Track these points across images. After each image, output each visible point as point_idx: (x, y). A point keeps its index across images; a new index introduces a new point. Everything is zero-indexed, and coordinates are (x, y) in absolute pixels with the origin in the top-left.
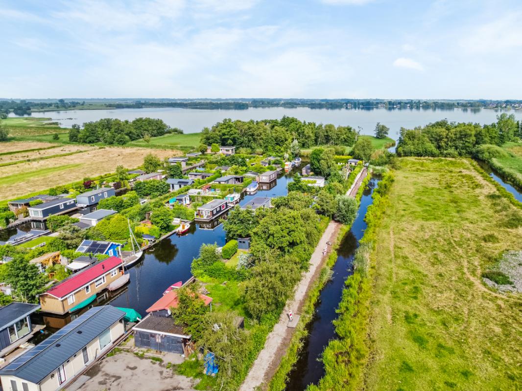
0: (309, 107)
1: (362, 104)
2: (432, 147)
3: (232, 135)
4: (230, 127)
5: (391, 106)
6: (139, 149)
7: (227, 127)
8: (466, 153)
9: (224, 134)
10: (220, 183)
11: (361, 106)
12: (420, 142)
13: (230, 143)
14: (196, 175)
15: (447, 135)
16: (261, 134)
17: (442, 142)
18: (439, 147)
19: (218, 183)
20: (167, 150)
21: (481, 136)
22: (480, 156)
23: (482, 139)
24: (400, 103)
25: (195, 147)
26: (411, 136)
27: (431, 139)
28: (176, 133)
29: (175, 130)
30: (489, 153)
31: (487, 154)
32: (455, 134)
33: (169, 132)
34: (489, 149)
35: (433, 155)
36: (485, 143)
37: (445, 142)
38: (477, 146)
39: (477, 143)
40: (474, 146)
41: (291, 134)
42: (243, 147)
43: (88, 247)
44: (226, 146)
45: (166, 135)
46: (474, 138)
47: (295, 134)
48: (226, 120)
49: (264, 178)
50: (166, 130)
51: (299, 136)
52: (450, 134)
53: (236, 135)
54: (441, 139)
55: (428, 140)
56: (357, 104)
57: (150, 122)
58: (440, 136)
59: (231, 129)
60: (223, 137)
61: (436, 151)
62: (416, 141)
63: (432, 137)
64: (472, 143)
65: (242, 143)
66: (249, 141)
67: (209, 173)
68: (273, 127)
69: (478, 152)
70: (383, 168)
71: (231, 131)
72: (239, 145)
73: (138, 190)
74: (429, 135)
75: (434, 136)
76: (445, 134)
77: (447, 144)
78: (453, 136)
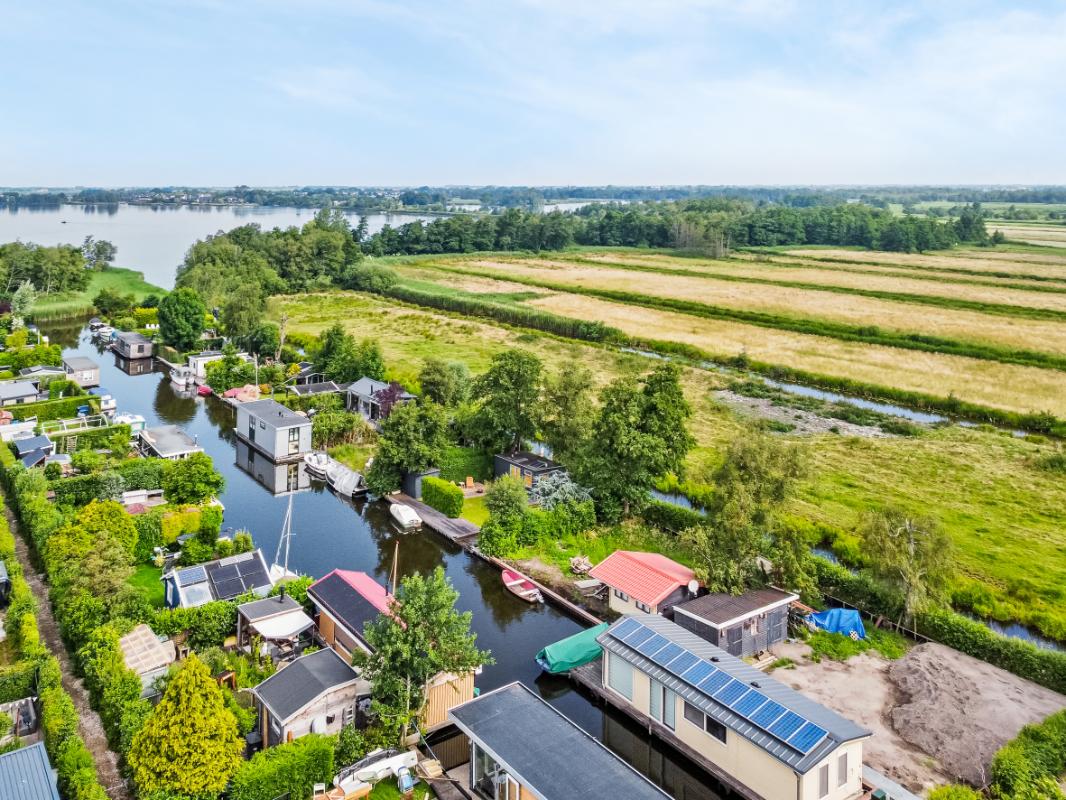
2: (273, 275)
15: (300, 249)
17: (290, 264)
18: (284, 275)
19: (13, 402)
27: (270, 260)
30: (381, 277)
31: (378, 279)
32: (311, 248)
34: (375, 269)
35: (279, 291)
36: (361, 259)
37: (297, 264)
38: (349, 266)
39: (348, 262)
40: (344, 268)
43: (206, 584)
46: (343, 254)
52: (304, 248)
54: (288, 260)
55: (264, 262)
58: (285, 253)
61: (282, 283)
63: (272, 256)
64: (341, 262)
69: (355, 278)
75: (274, 254)
76: (295, 247)
77: (301, 269)
78: (308, 251)
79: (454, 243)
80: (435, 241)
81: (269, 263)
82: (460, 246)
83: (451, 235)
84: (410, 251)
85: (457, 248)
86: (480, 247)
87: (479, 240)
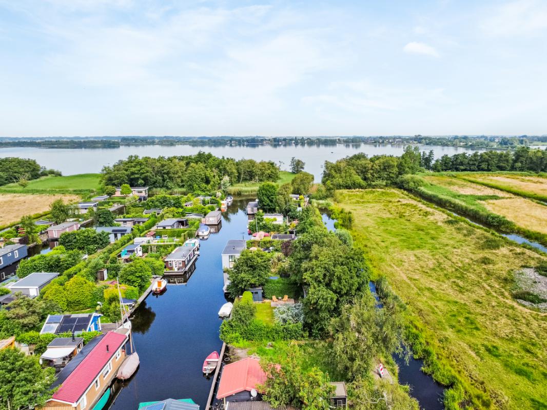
0: (190, 145)
1: (247, 141)
2: (358, 179)
3: (143, 173)
4: (141, 165)
5: (276, 143)
6: (15, 196)
7: (136, 165)
8: (391, 183)
9: (133, 173)
10: (164, 228)
11: (246, 143)
12: (348, 174)
13: (141, 183)
14: (125, 222)
15: (372, 166)
16: (177, 172)
17: (368, 173)
18: (365, 179)
19: (162, 228)
20: (56, 195)
21: (402, 166)
22: (406, 186)
23: (404, 170)
24: (285, 140)
25: (94, 190)
26: (337, 169)
27: (357, 171)
28: (53, 175)
29: (52, 172)
30: (414, 182)
31: (413, 183)
32: (379, 166)
33: (44, 174)
34: (412, 178)
35: (361, 187)
36: (407, 173)
37: (371, 174)
38: (400, 176)
39: (400, 173)
40: (397, 177)
41: (212, 171)
42: (156, 187)
43: (58, 325)
44: (136, 186)
45: (43, 178)
46: (397, 169)
47: (216, 171)
48: (132, 157)
49: (211, 219)
50: (40, 172)
51: (221, 173)
52: (375, 165)
53: (148, 174)
54: (367, 171)
55: (354, 172)
56: (242, 141)
57: (20, 163)
58: (365, 168)
59: (142, 167)
60: (132, 177)
61: (363, 183)
62: (343, 174)
63: (359, 169)
64: (396, 174)
65: (155, 183)
66: (164, 180)
67: (142, 217)
68: (188, 164)
69: (402, 182)
70: (326, 202)
71: (141, 169)
72: (151, 185)
73: (66, 244)
74: (355, 167)
75: (360, 168)
76: (370, 165)
77: (373, 176)
78: (378, 167)
79: (484, 166)
80: (473, 164)
81: (357, 172)
82: (488, 167)
83: (483, 161)
84: (457, 170)
85: (486, 168)
86: (501, 168)
87: (501, 164)
